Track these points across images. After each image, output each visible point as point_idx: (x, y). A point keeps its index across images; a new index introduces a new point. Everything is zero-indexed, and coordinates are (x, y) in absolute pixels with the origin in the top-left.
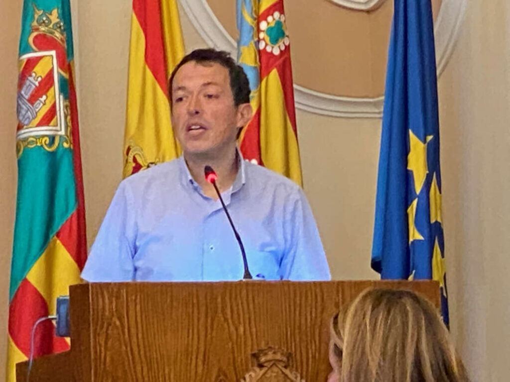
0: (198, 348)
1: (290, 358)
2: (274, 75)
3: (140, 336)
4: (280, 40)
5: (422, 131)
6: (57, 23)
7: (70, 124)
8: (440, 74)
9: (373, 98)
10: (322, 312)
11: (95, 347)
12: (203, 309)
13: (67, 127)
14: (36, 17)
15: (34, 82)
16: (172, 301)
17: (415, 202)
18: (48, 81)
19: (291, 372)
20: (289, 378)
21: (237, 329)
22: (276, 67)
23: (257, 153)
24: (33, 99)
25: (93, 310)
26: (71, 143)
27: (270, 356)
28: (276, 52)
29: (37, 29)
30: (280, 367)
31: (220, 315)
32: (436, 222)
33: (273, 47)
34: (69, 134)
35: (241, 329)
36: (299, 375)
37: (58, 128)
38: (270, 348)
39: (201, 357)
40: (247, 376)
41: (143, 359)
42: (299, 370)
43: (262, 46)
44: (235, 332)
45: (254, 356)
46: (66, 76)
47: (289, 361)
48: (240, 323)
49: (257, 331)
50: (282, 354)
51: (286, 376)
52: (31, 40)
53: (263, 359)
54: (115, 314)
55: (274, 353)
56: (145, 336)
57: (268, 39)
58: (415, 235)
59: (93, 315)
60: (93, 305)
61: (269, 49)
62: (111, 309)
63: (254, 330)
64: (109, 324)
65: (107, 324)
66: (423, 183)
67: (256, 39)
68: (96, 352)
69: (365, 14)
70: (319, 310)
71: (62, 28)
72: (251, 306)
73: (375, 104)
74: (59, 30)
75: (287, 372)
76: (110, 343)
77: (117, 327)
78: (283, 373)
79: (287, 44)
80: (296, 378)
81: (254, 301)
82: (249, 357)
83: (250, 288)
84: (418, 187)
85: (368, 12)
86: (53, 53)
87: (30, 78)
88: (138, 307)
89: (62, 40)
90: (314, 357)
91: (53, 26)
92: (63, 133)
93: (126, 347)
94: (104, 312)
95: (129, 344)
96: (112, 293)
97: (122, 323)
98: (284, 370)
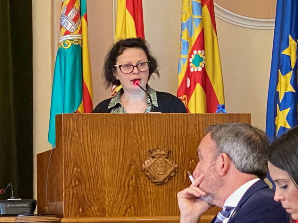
0: (120, 148)
1: (170, 154)
3: (89, 141)
10: (187, 130)
11: (65, 147)
12: (123, 128)
16: (106, 123)
21: (141, 138)
25: (64, 128)
27: (158, 152)
31: (132, 130)
35: (143, 138)
36: (174, 162)
39: (122, 152)
41: (91, 153)
42: (174, 160)
44: (140, 140)
48: (143, 135)
49: (152, 140)
54: (76, 130)
56: (92, 141)
59: (64, 130)
60: (64, 125)
62: (74, 127)
63: (150, 139)
64: (73, 135)
65: (71, 134)
68: (65, 150)
70: (186, 128)
76: (73, 145)
77: (77, 137)
81: (150, 123)
82: (148, 152)
88: (88, 127)
93: (82, 147)
94: (69, 129)
95: (83, 146)
96: (74, 119)
97: (79, 135)
98: (165, 159)
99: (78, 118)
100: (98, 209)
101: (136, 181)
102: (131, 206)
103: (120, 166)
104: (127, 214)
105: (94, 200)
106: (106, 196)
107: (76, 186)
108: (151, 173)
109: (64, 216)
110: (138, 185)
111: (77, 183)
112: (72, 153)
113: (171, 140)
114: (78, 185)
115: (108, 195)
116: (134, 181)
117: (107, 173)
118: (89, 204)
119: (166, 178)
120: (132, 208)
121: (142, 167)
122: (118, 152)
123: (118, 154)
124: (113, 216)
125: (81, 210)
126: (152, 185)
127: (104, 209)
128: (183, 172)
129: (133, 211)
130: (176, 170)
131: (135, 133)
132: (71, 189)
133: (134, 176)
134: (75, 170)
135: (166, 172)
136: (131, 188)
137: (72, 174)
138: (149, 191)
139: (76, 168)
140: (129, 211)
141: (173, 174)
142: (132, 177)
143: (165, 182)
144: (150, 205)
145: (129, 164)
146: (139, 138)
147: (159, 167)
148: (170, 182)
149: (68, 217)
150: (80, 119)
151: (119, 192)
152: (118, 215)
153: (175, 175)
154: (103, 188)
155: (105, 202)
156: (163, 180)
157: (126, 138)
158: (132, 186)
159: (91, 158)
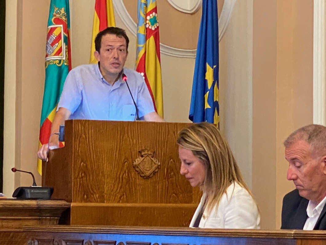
0: (117, 148)
1: (154, 154)
2: (152, 38)
3: (93, 142)
4: (155, 24)
5: (211, 63)
6: (64, 13)
7: (67, 55)
8: (220, 40)
9: (192, 50)
10: (168, 135)
11: (74, 146)
12: (119, 133)
13: (66, 56)
14: (55, 11)
15: (53, 37)
16: (106, 129)
17: (208, 92)
18: (59, 37)
19: (154, 159)
20: (154, 162)
21: (133, 141)
22: (153, 35)
23: (143, 70)
24: (53, 44)
25: (74, 131)
26: (67, 63)
27: (146, 152)
28: (153, 29)
29: (55, 16)
30: (150, 157)
31: (127, 135)
32: (216, 101)
33: (152, 27)
34: (67, 60)
35: (135, 141)
36: (157, 160)
37: (63, 57)
38: (146, 149)
39: (118, 152)
40: (136, 160)
41: (94, 151)
42: (158, 159)
43: (147, 26)
44: (132, 143)
45: (139, 152)
46: (66, 35)
47: (154, 155)
48: (134, 138)
49: (141, 142)
50: (151, 151)
51: (152, 161)
52: (53, 20)
53: (143, 153)
54: (83, 132)
55: (148, 151)
56: (95, 141)
57: (150, 23)
58: (207, 106)
59: (74, 133)
60: (74, 129)
61: (150, 28)
62: (82, 130)
63: (140, 141)
64: (81, 137)
66: (211, 85)
67: (145, 23)
68: (75, 148)
69: (190, 15)
70: (167, 134)
71: (66, 16)
72: (139, 132)
73: (192, 52)
74: (64, 16)
75: (153, 159)
76: (80, 145)
77: (84, 138)
78: (151, 159)
79: (158, 26)
80: (156, 161)
81: (140, 129)
82: (138, 152)
83: (139, 125)
84: (209, 86)
85: (192, 14)
86: (62, 26)
87: (51, 36)
88: (93, 131)
89: (65, 20)
90: (164, 154)
91: (62, 15)
92: (64, 59)
93: (87, 147)
94: (78, 132)
95: (88, 145)
96: (82, 124)
97: (86, 137)
98: (152, 158)
99: (85, 124)
100: (98, 196)
101: (128, 175)
102: (124, 195)
103: (116, 163)
104: (121, 201)
105: (96, 189)
106: (105, 186)
107: (82, 177)
108: (140, 168)
109: (73, 201)
110: (130, 178)
111: (83, 175)
112: (79, 151)
113: (156, 143)
114: (84, 176)
115: (106, 186)
116: (127, 175)
117: (106, 167)
118: (92, 192)
119: (151, 174)
120: (125, 196)
121: (134, 164)
122: (115, 151)
123: (115, 154)
124: (110, 202)
125: (85, 196)
126: (140, 178)
127: (103, 196)
128: (164, 168)
129: (125, 199)
130: (159, 167)
131: (128, 136)
132: (78, 180)
133: (127, 171)
134: (82, 164)
135: (151, 169)
136: (124, 180)
137: (79, 168)
138: (138, 183)
139: (82, 163)
140: (122, 198)
141: (157, 171)
142: (125, 172)
143: (151, 176)
144: (138, 193)
145: (124, 161)
146: (131, 140)
147: (147, 164)
148: (154, 177)
149: (76, 202)
150: (87, 124)
151: (115, 183)
152: (114, 201)
153: (158, 171)
154: (103, 180)
155: (104, 191)
156: (149, 174)
157: (121, 140)
158: (125, 178)
159: (95, 156)
